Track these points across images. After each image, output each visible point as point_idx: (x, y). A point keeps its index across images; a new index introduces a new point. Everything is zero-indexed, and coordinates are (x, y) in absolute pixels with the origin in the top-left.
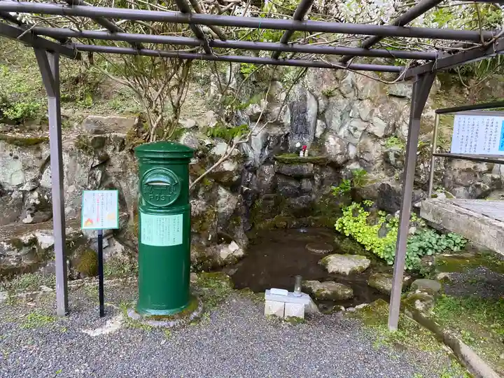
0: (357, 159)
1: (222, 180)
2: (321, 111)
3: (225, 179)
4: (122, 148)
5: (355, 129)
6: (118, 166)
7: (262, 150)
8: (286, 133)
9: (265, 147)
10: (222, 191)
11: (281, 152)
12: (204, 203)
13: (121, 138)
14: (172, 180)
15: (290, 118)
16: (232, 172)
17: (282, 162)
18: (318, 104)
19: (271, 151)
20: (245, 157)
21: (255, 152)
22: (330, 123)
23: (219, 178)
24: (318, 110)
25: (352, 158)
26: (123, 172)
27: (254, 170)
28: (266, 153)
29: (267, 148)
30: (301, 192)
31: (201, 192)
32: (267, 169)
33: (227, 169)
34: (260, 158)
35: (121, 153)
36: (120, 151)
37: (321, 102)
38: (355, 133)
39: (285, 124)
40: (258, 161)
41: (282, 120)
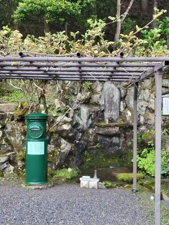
0: (145, 124)
1: (63, 135)
2: (123, 96)
3: (65, 134)
4: (12, 120)
5: (142, 106)
6: (10, 128)
7: (87, 120)
8: (102, 110)
9: (89, 118)
10: (63, 141)
11: (99, 121)
12: (53, 146)
13: (12, 115)
14: (40, 127)
15: (104, 101)
16: (68, 130)
17: (100, 127)
18: (121, 92)
19: (93, 120)
20: (77, 124)
21: (83, 121)
22: (129, 103)
23: (61, 134)
24: (121, 95)
25: (142, 123)
26: (12, 132)
27: (83, 132)
28: (90, 121)
29: (90, 119)
30: (112, 145)
31: (52, 140)
32: (91, 131)
33: (65, 129)
34: (87, 124)
35: (11, 122)
36: (11, 121)
37: (122, 91)
38: (142, 109)
39: (101, 105)
40: (85, 126)
41: (99, 102)
